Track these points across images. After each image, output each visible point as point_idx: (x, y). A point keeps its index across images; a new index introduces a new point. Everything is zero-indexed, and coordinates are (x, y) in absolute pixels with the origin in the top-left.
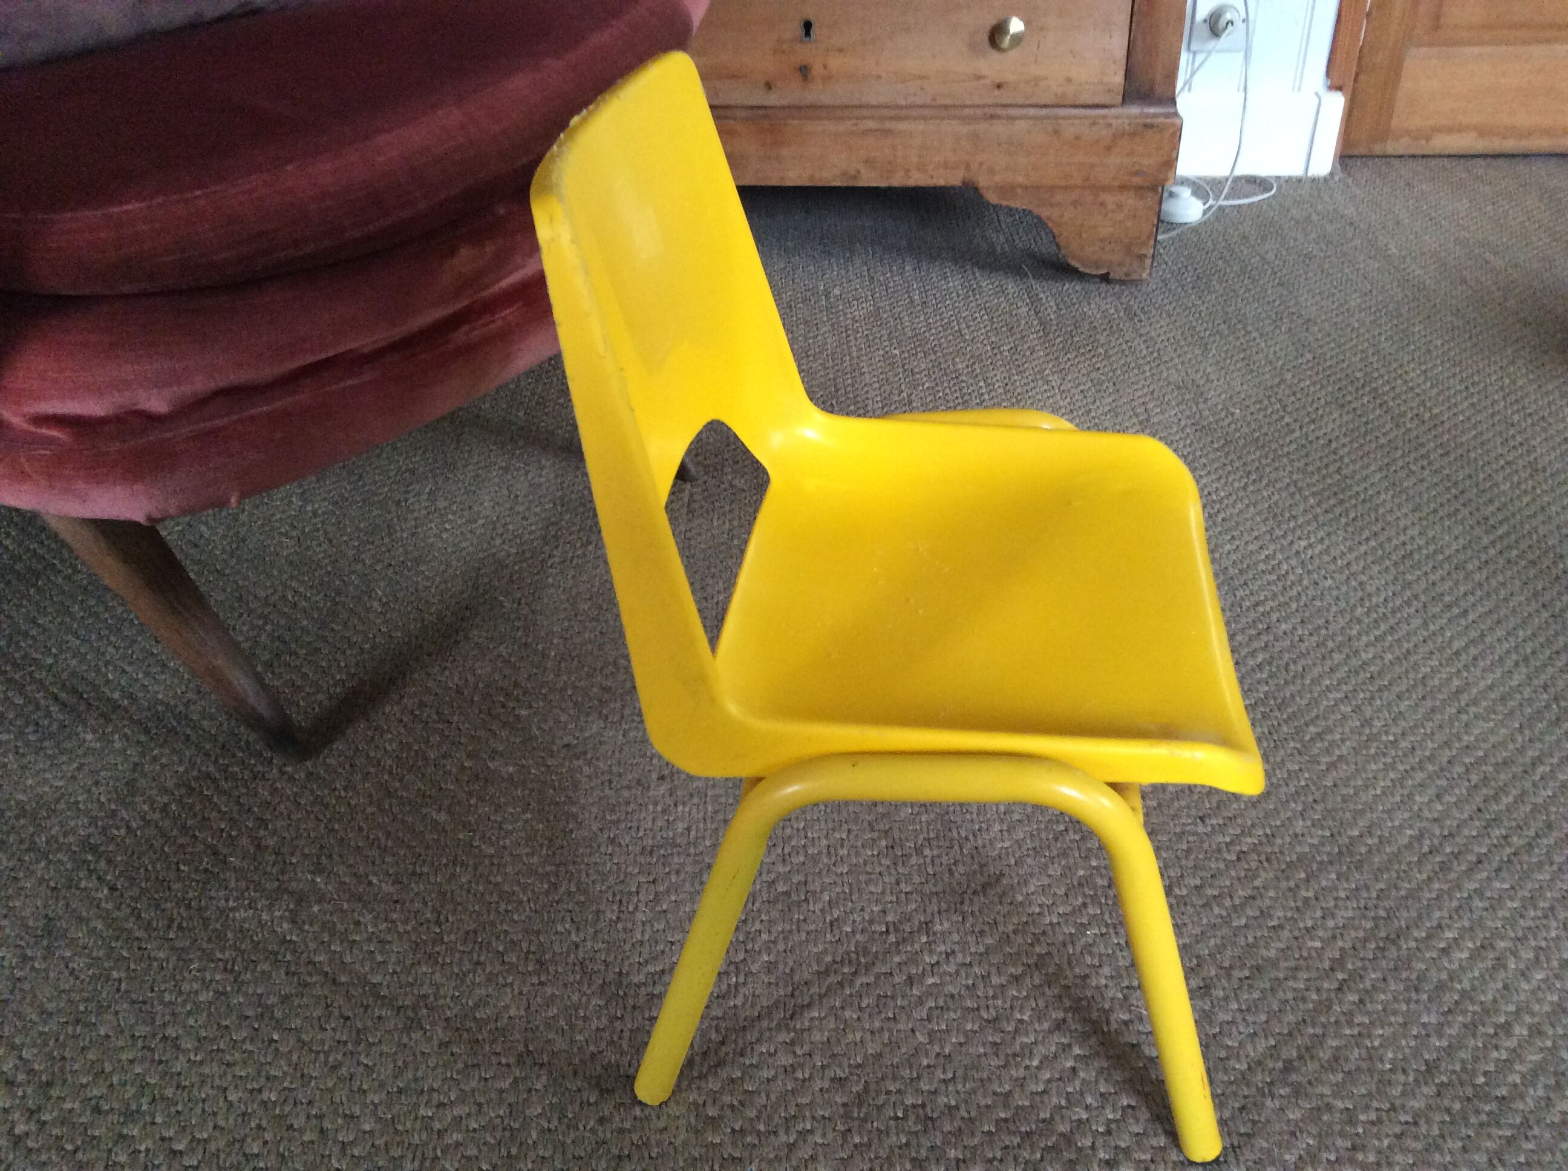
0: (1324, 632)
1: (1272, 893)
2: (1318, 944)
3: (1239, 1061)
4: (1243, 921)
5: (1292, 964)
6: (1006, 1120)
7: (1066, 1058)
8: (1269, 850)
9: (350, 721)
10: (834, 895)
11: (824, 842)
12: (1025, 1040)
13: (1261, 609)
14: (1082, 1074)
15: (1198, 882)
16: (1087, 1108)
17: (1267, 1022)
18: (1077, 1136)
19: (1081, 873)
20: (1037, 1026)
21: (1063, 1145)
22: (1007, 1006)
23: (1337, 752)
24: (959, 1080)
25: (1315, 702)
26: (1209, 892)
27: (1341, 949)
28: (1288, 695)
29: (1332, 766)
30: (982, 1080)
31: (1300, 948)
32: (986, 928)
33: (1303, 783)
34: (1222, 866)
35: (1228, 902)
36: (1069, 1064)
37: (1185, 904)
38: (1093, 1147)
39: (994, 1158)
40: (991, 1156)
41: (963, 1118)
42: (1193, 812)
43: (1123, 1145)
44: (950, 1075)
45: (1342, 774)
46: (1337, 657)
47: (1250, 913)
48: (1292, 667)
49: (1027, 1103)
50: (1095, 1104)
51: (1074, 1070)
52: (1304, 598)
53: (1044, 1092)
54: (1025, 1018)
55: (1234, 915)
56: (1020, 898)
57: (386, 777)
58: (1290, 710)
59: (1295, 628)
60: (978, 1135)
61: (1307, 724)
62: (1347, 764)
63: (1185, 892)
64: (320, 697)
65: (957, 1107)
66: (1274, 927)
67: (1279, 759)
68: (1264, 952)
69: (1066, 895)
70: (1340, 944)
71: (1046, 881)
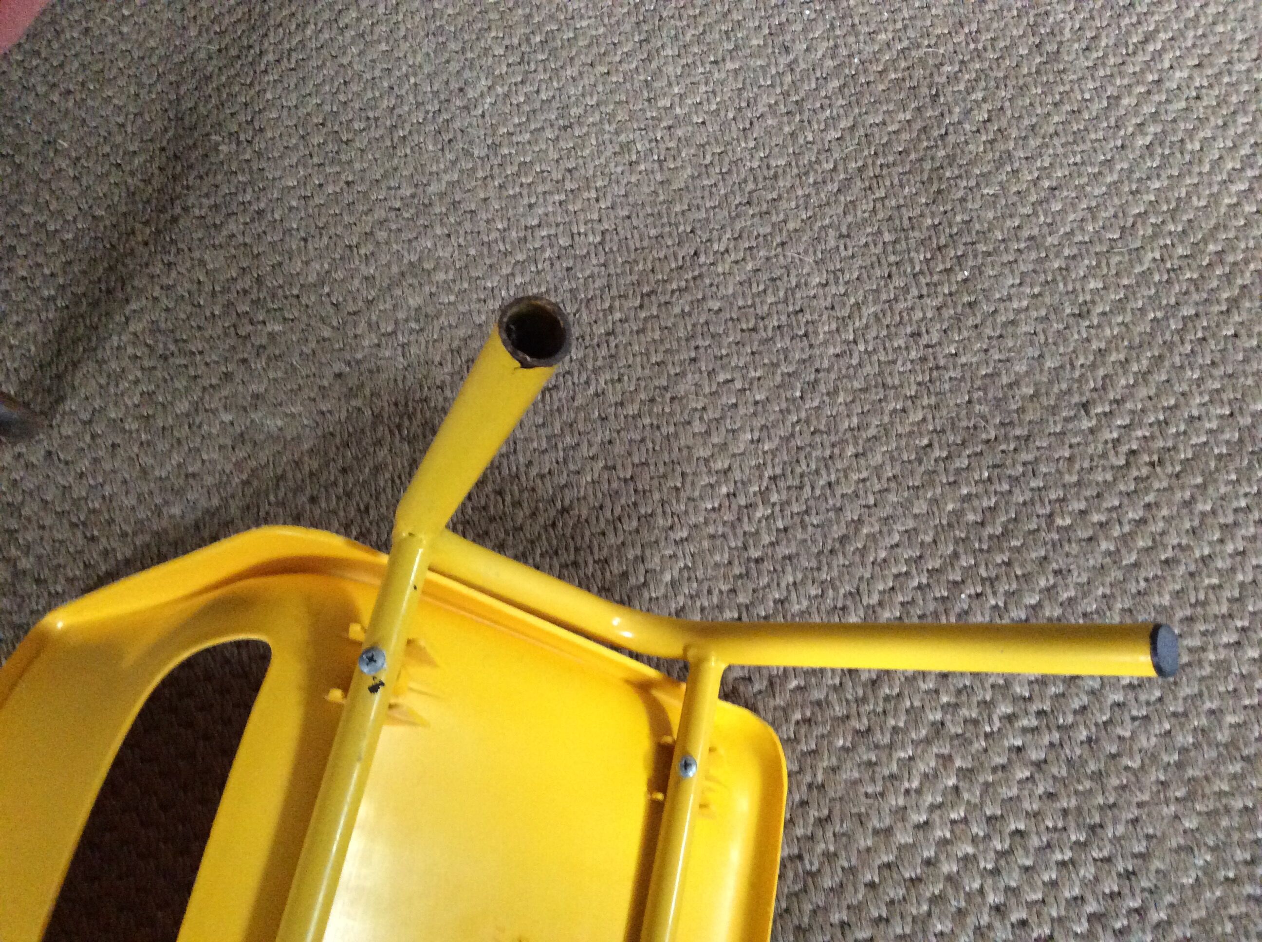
0: (1226, 79)
1: (1165, 512)
2: (1215, 581)
3: (1131, 757)
4: (1133, 558)
5: (1188, 612)
6: (888, 866)
7: (949, 777)
8: (1160, 443)
9: (75, 365)
10: (676, 573)
11: (657, 496)
12: (902, 755)
13: (1151, 48)
14: (966, 796)
15: (1083, 506)
16: (974, 840)
17: (1160, 699)
18: (966, 881)
19: (950, 507)
20: (914, 736)
21: (950, 891)
22: (880, 709)
23: (1239, 282)
24: (837, 820)
25: (1215, 198)
26: (1096, 518)
27: (1242, 585)
28: (1183, 195)
29: (1234, 303)
30: (859, 815)
31: (1196, 589)
32: (849, 603)
33: (1200, 335)
34: (1109, 477)
35: (1116, 532)
36: (951, 782)
37: (1069, 541)
38: (981, 891)
39: (880, 918)
40: (875, 914)
41: (843, 869)
42: (1076, 399)
43: (1013, 884)
44: (826, 812)
45: (1245, 316)
46: (1242, 119)
47: (1141, 544)
48: (1189, 147)
49: (910, 841)
50: (981, 834)
51: (956, 789)
52: (1203, 21)
53: (926, 823)
54: (901, 724)
55: (1124, 551)
56: (883, 554)
57: (136, 449)
58: (1185, 218)
59: (1190, 77)
60: (862, 890)
61: (1205, 241)
62: (1251, 300)
63: (1068, 521)
64: (32, 328)
65: (835, 855)
66: (1167, 562)
67: (1173, 301)
68: (1156, 600)
69: (935, 541)
70: (1240, 577)
71: (911, 524)
